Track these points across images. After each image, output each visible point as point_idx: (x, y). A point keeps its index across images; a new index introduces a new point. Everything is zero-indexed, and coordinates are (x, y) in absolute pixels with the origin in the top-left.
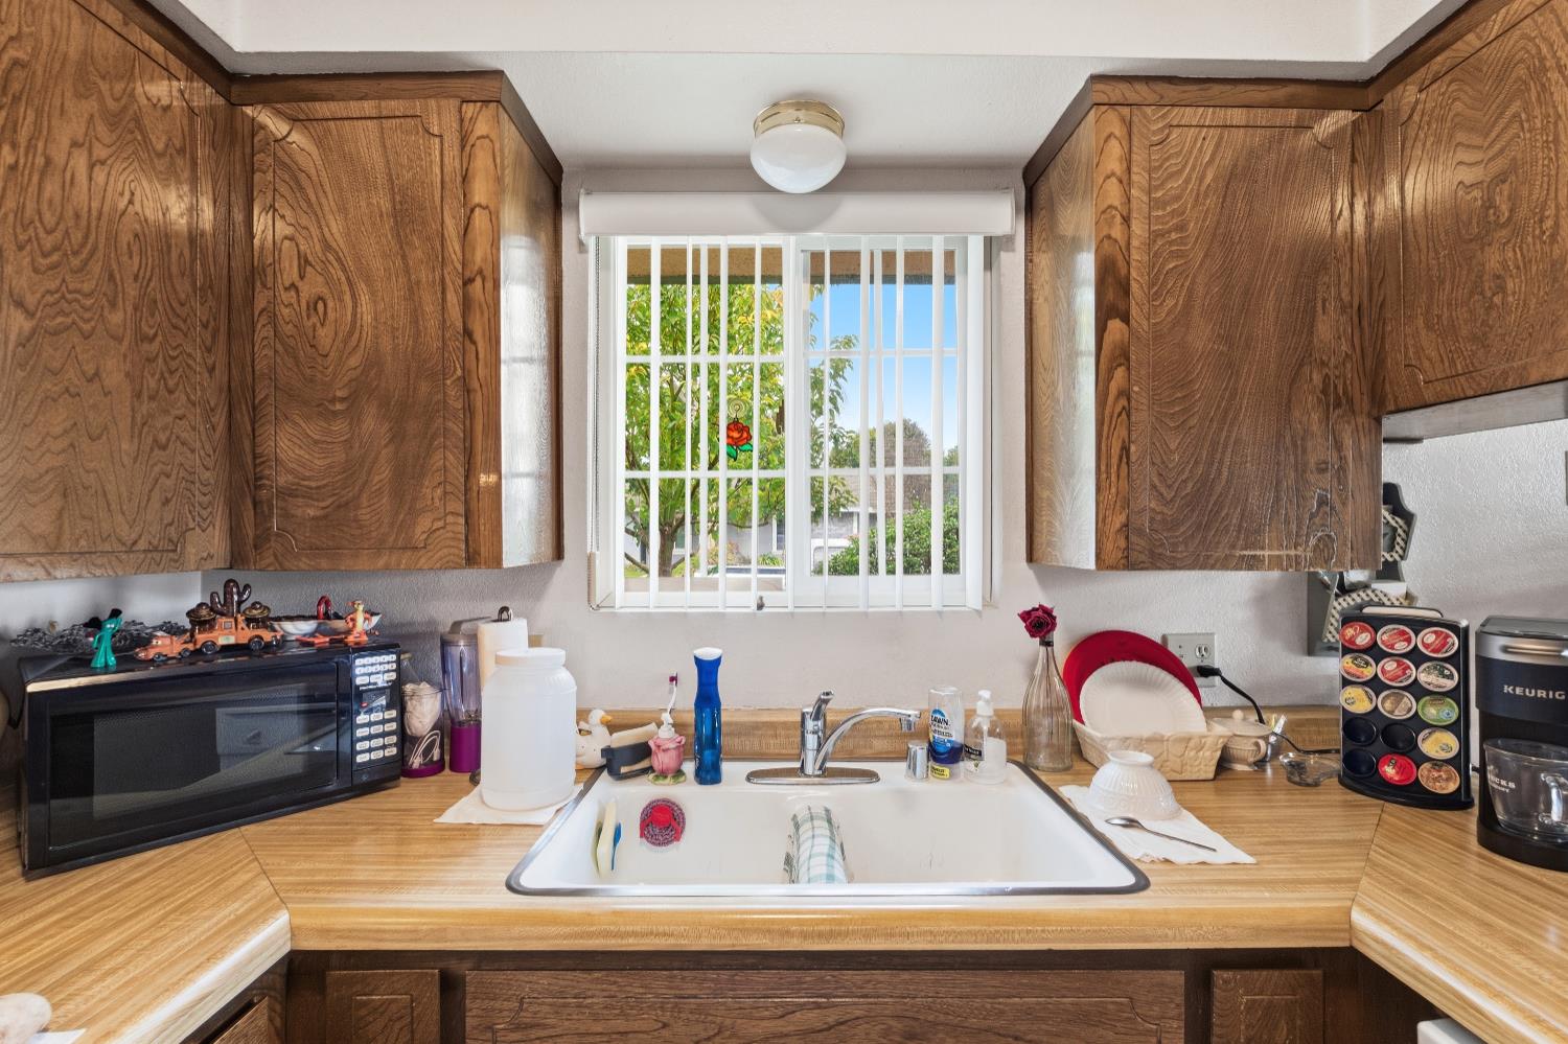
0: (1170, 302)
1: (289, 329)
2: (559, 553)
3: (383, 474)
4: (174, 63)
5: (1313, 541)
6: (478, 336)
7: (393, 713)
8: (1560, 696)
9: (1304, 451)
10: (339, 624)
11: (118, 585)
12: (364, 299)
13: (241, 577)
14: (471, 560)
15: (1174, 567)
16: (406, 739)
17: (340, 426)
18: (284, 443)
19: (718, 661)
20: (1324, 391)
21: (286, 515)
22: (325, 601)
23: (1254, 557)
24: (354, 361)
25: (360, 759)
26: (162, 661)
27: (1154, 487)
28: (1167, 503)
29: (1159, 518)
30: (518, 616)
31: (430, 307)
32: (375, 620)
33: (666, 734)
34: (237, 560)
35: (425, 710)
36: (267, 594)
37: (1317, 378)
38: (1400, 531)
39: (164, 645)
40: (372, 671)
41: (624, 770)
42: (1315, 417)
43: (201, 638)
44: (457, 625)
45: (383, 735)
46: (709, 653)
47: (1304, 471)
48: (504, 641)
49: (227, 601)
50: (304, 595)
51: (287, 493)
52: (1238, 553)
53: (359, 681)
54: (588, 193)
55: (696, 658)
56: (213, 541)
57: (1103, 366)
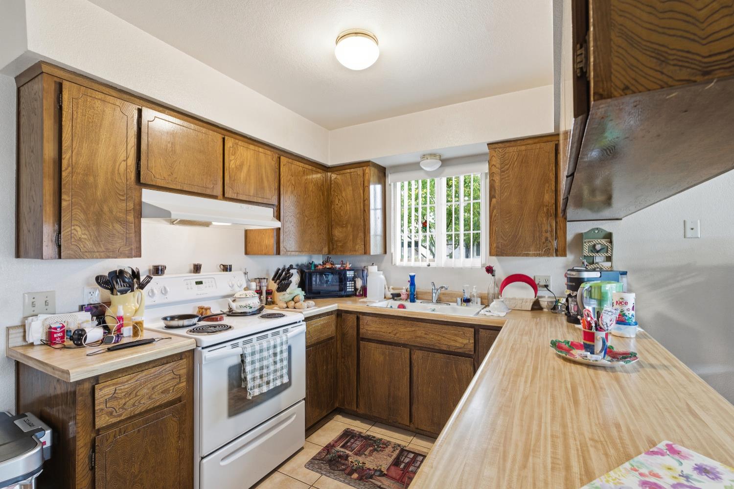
0: (506, 194)
1: (337, 212)
2: (385, 252)
3: (351, 237)
4: (319, 170)
5: (544, 250)
6: (366, 211)
7: (353, 282)
8: (574, 284)
9: (541, 227)
10: (345, 266)
11: (311, 257)
12: (348, 206)
13: (330, 256)
14: (365, 253)
15: (506, 256)
16: (356, 289)
17: (344, 229)
18: (336, 232)
19: (414, 276)
20: (547, 213)
21: (337, 245)
22: (342, 261)
23: (527, 253)
24: (346, 217)
25: (348, 290)
26: (320, 269)
27: (502, 237)
28: (505, 241)
29: (503, 244)
30: (375, 265)
31: (358, 207)
32: (351, 265)
33: (404, 291)
34: (329, 253)
35: (359, 283)
36: (333, 259)
37: (545, 209)
38: (609, 247)
39: (320, 267)
40: (350, 274)
41: (395, 298)
42: (544, 219)
43: (325, 266)
44: (365, 267)
45: (352, 286)
46: (413, 274)
47: (541, 232)
48: (373, 269)
49: (328, 261)
50: (339, 261)
51: (337, 241)
52: (523, 252)
53: (348, 276)
54: (390, 174)
55: (410, 276)
56: (326, 250)
57: (491, 210)
